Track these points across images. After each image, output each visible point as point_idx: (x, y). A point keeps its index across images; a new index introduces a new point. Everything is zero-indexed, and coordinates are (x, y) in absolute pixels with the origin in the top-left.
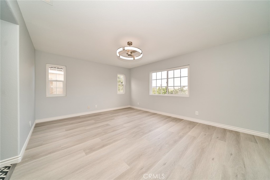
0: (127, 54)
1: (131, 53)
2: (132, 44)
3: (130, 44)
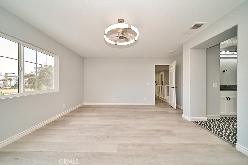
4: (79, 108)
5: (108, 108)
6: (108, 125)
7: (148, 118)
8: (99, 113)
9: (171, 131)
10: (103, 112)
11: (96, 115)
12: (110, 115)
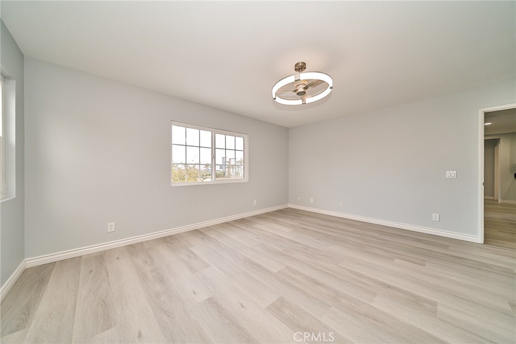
0: (295, 91)
1: (306, 88)
2: (305, 68)
3: (301, 68)
4: (280, 211)
5: (324, 220)
6: (296, 243)
7: (396, 261)
8: (300, 224)
9: (435, 304)
10: (307, 224)
11: (292, 225)
12: (314, 231)
